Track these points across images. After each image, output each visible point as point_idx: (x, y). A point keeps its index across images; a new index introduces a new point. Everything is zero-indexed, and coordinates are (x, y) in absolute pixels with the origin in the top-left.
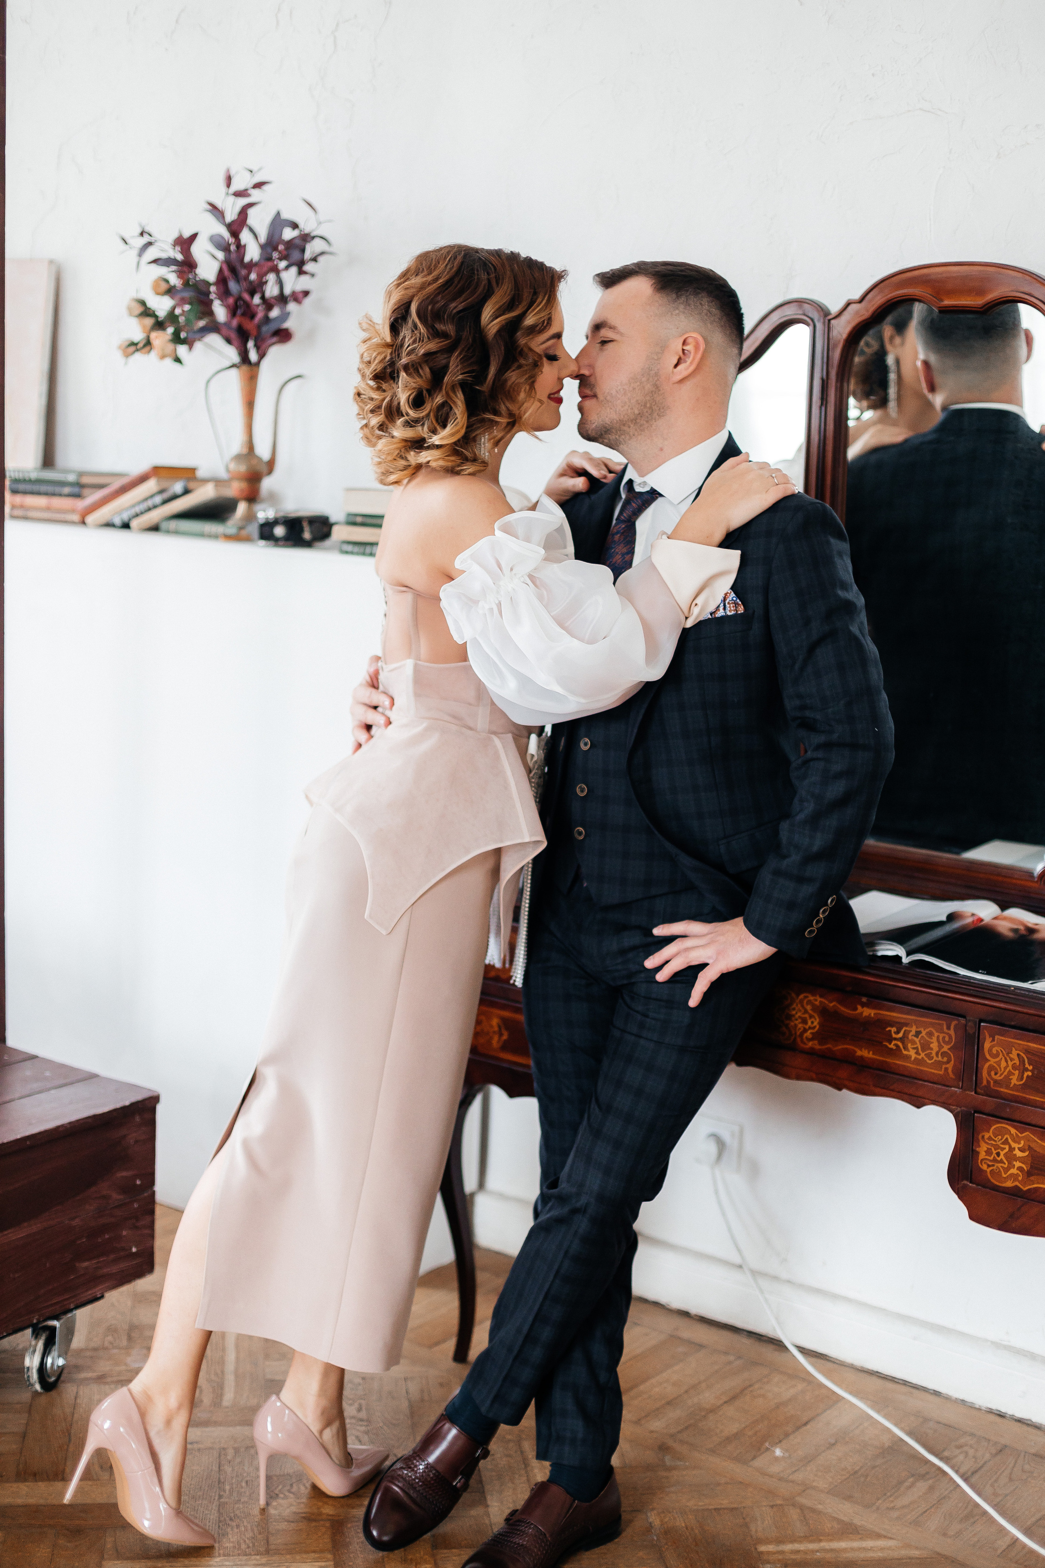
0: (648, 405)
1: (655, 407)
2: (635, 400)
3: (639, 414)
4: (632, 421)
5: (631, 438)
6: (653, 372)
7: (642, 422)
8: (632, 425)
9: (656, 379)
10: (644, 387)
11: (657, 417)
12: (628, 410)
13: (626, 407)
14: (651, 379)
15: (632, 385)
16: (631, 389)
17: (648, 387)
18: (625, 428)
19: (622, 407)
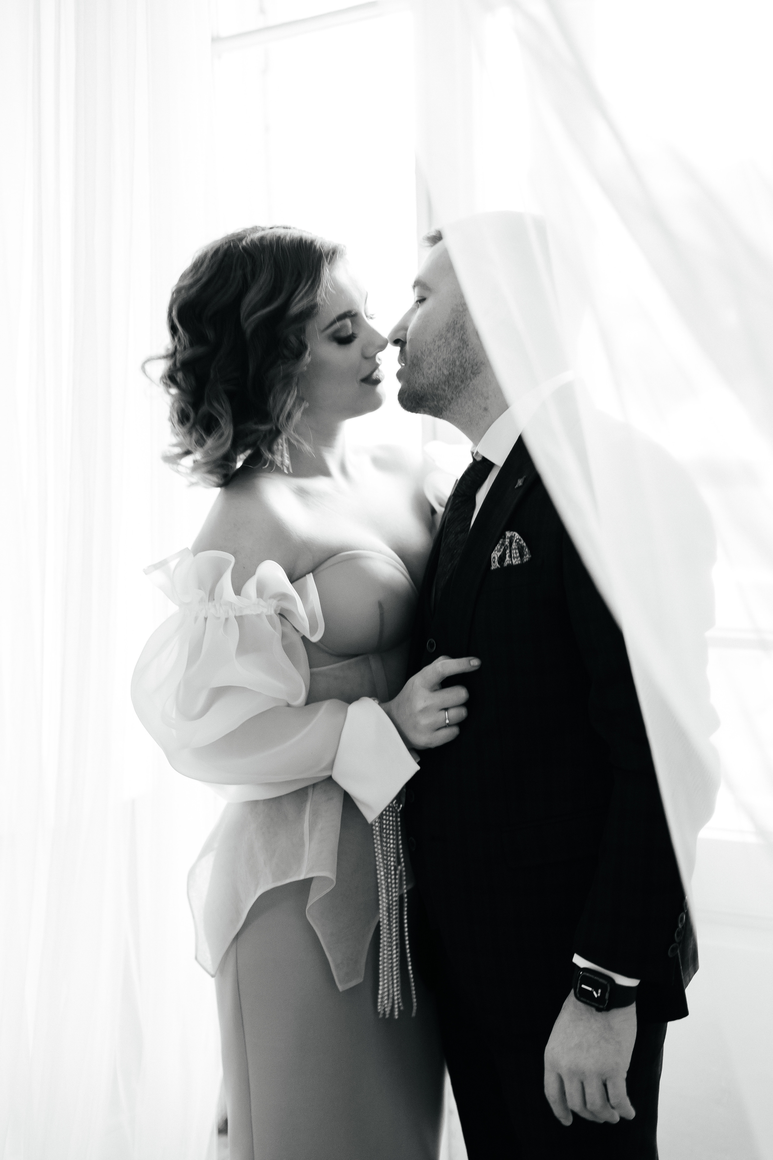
0: (458, 363)
1: (466, 365)
2: (441, 359)
3: (450, 374)
4: (445, 383)
5: (450, 403)
6: (458, 326)
7: (456, 383)
8: (447, 389)
9: (462, 332)
10: (449, 344)
11: (472, 376)
12: (435, 372)
13: (433, 368)
14: (457, 334)
15: (437, 344)
16: (436, 347)
17: (454, 343)
18: (440, 392)
19: (429, 369)
